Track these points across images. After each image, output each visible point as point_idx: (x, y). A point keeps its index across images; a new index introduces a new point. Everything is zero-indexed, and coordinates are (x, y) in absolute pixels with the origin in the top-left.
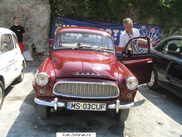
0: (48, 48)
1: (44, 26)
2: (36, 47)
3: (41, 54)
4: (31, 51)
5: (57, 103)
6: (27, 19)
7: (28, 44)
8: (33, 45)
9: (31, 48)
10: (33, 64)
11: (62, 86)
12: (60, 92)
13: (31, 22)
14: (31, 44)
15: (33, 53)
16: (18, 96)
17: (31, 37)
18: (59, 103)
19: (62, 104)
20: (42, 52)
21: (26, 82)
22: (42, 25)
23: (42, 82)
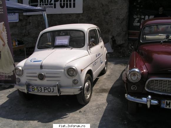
0: (127, 39)
1: (123, 19)
2: (116, 39)
3: (121, 46)
4: (111, 43)
5: (150, 101)
6: (107, 13)
7: (108, 37)
8: (113, 37)
9: (111, 41)
10: (113, 56)
11: (155, 82)
12: (153, 89)
13: (110, 16)
14: (110, 37)
15: (113, 45)
16: (104, 88)
17: (111, 30)
18: (152, 101)
19: (155, 102)
20: (121, 43)
21: (110, 74)
22: (121, 17)
23: (134, 78)
